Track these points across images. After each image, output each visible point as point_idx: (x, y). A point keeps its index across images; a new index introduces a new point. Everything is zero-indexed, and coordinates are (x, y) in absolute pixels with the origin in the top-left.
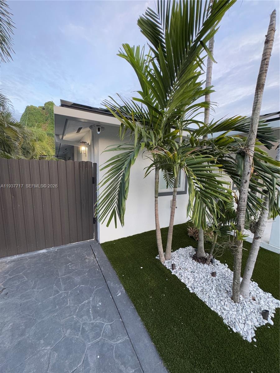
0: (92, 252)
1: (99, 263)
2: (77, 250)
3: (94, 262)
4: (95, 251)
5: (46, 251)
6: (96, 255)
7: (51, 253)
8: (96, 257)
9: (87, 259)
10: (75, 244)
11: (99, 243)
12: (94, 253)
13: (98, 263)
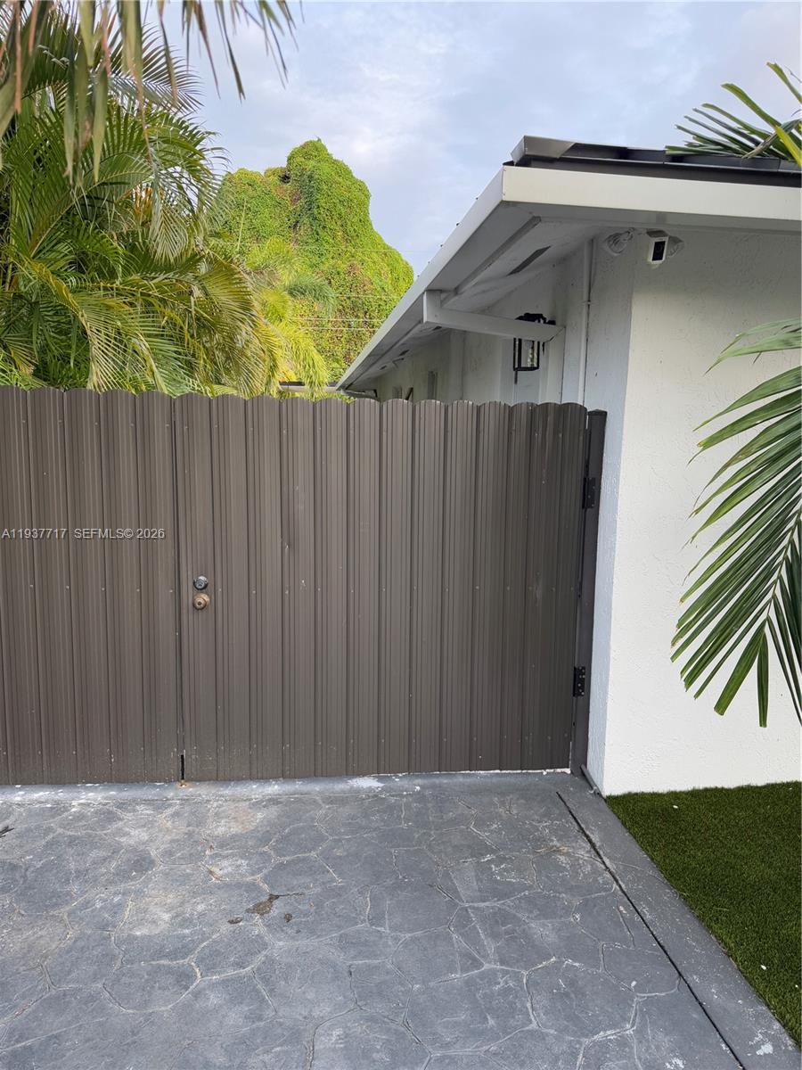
0: (577, 828)
1: (623, 886)
2: (503, 803)
3: (595, 871)
4: (586, 823)
5: (381, 785)
6: (598, 845)
7: (401, 796)
8: (601, 853)
9: (558, 851)
10: (486, 777)
11: (600, 794)
12: (584, 832)
13: (617, 881)
